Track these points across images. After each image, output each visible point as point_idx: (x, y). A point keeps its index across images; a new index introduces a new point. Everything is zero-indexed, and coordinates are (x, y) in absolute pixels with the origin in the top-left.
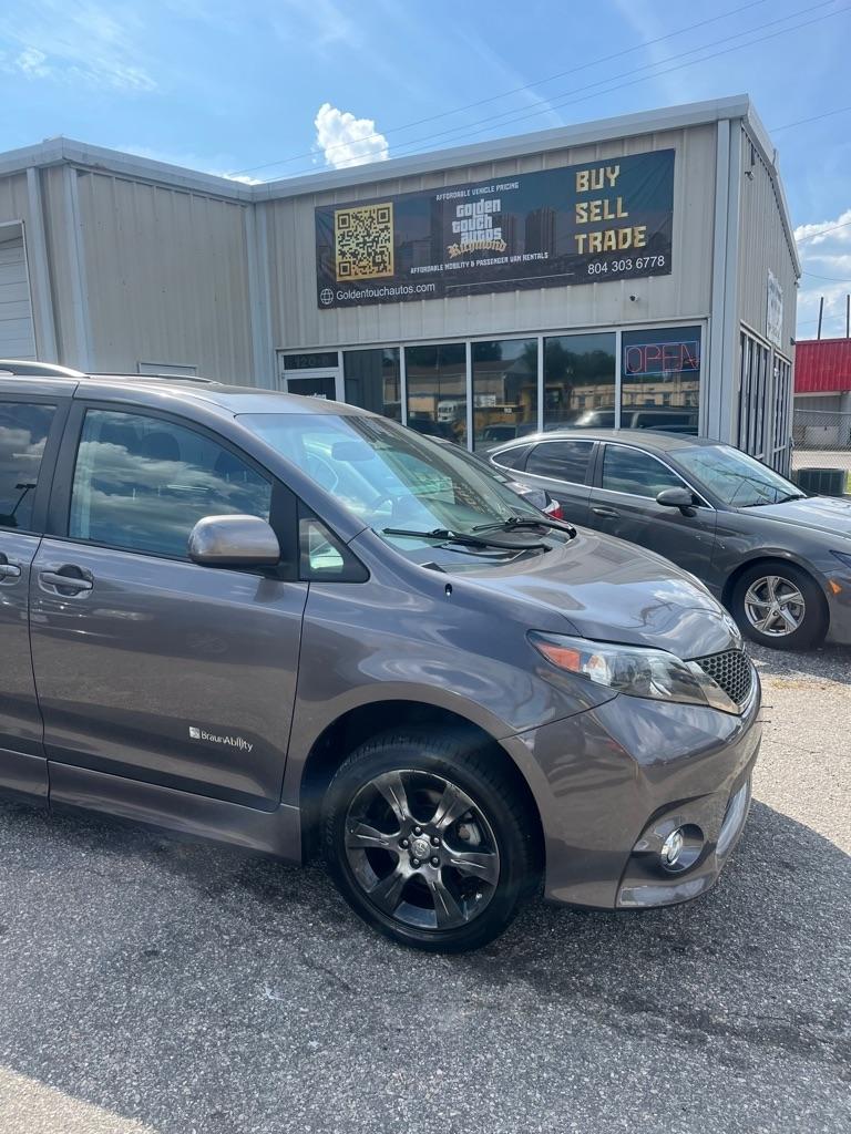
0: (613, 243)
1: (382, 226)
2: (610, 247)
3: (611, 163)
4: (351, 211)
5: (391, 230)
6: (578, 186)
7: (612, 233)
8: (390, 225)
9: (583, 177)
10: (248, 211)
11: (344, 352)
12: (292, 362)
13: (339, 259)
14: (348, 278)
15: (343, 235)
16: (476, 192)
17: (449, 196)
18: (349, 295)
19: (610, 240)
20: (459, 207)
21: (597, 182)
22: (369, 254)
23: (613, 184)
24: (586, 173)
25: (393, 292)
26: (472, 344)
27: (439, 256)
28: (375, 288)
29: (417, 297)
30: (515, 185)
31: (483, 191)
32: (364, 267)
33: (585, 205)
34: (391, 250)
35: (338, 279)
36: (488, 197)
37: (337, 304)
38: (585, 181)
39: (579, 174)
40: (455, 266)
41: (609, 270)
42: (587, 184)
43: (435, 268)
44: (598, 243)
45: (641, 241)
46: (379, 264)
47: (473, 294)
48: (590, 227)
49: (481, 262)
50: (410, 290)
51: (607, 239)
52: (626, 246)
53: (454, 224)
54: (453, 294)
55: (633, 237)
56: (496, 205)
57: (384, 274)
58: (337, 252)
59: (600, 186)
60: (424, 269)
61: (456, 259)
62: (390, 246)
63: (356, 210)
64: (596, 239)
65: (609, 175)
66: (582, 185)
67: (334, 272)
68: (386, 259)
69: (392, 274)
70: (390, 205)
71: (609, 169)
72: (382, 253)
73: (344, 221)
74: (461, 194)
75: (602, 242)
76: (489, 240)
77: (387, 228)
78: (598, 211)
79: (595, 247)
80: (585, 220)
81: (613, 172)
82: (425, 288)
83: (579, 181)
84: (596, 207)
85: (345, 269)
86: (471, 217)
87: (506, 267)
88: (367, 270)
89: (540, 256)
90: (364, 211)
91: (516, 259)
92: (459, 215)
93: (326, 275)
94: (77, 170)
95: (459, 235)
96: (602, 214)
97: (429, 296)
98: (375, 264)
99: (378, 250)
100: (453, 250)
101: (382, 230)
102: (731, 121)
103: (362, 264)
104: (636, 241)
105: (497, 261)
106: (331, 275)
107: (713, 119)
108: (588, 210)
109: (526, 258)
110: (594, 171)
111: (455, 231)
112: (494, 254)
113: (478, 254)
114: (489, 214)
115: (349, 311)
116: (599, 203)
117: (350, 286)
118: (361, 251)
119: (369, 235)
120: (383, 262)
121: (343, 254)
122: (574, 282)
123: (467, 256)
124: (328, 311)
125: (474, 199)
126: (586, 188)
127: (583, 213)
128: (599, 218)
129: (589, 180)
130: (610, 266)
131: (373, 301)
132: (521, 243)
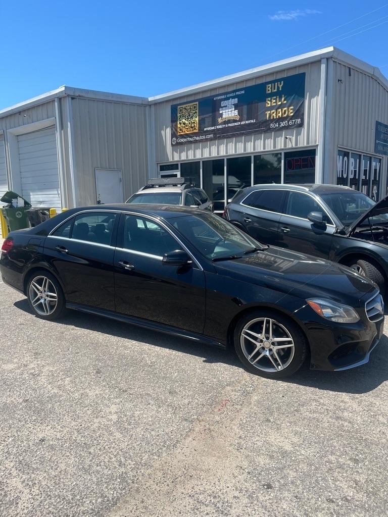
0: (280, 115)
1: (194, 112)
2: (279, 116)
3: (280, 80)
4: (183, 106)
5: (197, 113)
6: (267, 91)
7: (280, 110)
8: (197, 111)
9: (269, 87)
10: (147, 108)
11: (181, 164)
12: (163, 168)
13: (179, 126)
14: (182, 133)
15: (180, 116)
16: (228, 96)
17: (219, 98)
18: (182, 140)
19: (279, 113)
20: (222, 102)
21: (274, 89)
22: (189, 123)
23: (280, 89)
24: (270, 85)
25: (198, 138)
26: (227, 159)
27: (214, 123)
28: (191, 137)
29: (206, 140)
30: (243, 92)
31: (231, 95)
32: (188, 129)
33: (269, 99)
34: (197, 121)
35: (178, 134)
36: (233, 97)
37: (178, 144)
38: (270, 89)
39: (268, 86)
40: (220, 127)
41: (279, 126)
42: (270, 90)
43: (213, 128)
44: (274, 115)
45: (291, 113)
46: (192, 127)
47: (227, 138)
48: (271, 108)
49: (230, 125)
50: (204, 137)
51: (278, 112)
52: (285, 115)
53: (220, 109)
54: (219, 138)
55: (288, 112)
56: (236, 101)
57: (195, 131)
58: (178, 123)
59: (276, 90)
60: (209, 129)
61: (221, 124)
62: (197, 119)
63: (185, 106)
64: (273, 113)
65: (279, 85)
66: (269, 90)
67: (177, 130)
68: (195, 125)
69: (197, 131)
70: (197, 103)
71: (279, 83)
72: (194, 122)
73: (181, 111)
74: (223, 97)
75: (276, 114)
76: (233, 115)
77: (196, 112)
78: (275, 101)
79: (273, 116)
80: (269, 105)
81: (281, 84)
82: (209, 136)
83: (267, 89)
84: (274, 99)
85: (181, 130)
86: (226, 106)
87: (239, 126)
88: (189, 130)
89: (252, 121)
90: (188, 106)
91: (243, 123)
92: (222, 106)
93: (174, 132)
94: (72, 98)
95: (222, 114)
96: (276, 102)
97: (211, 139)
98: (191, 127)
99: (193, 122)
100: (220, 120)
101: (194, 113)
102: (327, 59)
103: (187, 127)
104: (289, 113)
105: (236, 124)
106: (176, 132)
107: (319, 58)
108: (271, 101)
109: (247, 122)
110: (273, 84)
111: (221, 112)
112: (235, 121)
113: (229, 121)
114: (233, 105)
115: (182, 147)
116: (275, 97)
117: (182, 136)
118: (187, 122)
119: (189, 116)
120: (195, 126)
121: (180, 124)
122: (265, 132)
123: (225, 123)
124: (175, 147)
125: (228, 99)
126: (270, 92)
127: (269, 102)
128: (275, 104)
129: (271, 88)
130: (279, 124)
131: (191, 142)
132: (245, 116)
